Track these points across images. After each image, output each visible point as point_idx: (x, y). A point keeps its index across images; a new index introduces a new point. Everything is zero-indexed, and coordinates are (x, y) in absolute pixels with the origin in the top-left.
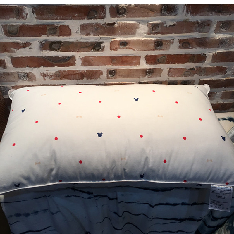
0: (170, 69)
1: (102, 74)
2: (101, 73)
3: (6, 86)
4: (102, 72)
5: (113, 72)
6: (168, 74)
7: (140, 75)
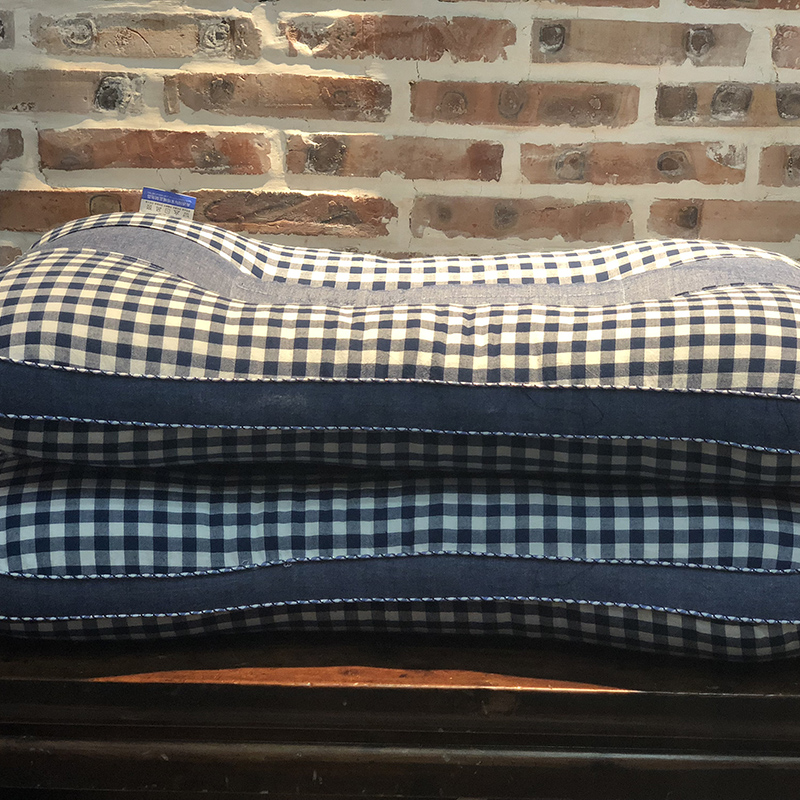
0: (781, 29)
1: (513, 41)
2: (511, 36)
3: (144, 75)
4: (514, 30)
5: (558, 30)
6: (774, 55)
7: (661, 53)
